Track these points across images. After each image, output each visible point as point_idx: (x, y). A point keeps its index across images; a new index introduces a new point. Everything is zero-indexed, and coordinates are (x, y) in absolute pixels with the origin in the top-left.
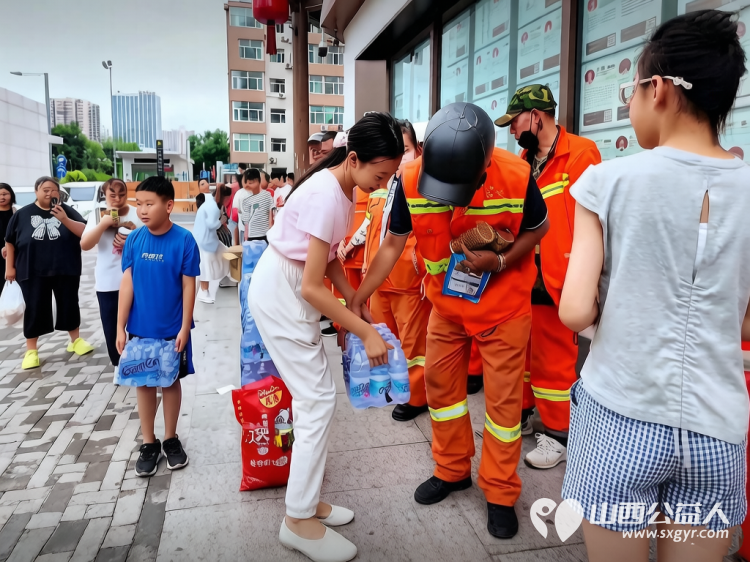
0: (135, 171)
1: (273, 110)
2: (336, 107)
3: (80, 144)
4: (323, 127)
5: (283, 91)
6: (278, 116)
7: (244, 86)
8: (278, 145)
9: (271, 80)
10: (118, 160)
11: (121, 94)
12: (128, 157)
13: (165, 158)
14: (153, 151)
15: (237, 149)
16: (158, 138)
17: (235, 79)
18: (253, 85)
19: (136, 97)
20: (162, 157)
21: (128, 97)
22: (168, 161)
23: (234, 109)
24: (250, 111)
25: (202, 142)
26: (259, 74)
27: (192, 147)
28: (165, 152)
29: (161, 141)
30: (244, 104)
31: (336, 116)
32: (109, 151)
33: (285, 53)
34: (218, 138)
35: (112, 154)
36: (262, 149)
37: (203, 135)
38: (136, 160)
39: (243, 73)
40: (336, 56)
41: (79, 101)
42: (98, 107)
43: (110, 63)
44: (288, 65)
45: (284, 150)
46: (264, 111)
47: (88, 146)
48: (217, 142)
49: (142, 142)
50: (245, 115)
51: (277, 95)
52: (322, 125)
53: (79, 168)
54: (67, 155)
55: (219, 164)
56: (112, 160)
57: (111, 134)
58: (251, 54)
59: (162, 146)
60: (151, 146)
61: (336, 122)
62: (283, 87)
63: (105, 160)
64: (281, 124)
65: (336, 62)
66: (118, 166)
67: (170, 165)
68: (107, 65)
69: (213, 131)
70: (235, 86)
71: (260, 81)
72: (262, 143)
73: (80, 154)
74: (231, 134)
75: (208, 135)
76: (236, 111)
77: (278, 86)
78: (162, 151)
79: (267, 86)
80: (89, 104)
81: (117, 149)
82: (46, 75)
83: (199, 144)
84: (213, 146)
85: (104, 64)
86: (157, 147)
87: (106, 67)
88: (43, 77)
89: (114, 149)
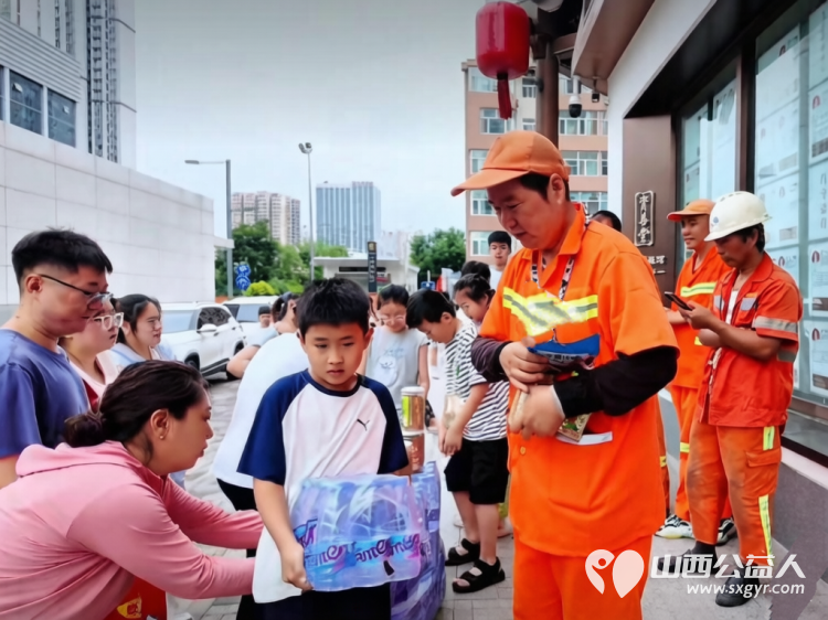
3: (270, 248)
10: (316, 268)
11: (328, 186)
12: (331, 264)
13: (379, 265)
14: (364, 256)
15: (476, 251)
16: (370, 240)
17: (475, 161)
19: (348, 190)
20: (375, 264)
21: (337, 189)
22: (382, 269)
23: (472, 200)
25: (431, 244)
28: (379, 258)
29: (375, 243)
32: (305, 257)
34: (452, 239)
35: (310, 259)
37: (433, 235)
38: (341, 269)
41: (275, 195)
42: (298, 202)
43: (308, 145)
47: (280, 251)
48: (451, 245)
49: (354, 246)
53: (266, 278)
54: (252, 261)
55: (446, 271)
56: (309, 268)
58: (496, 127)
59: (375, 251)
60: (361, 252)
63: (300, 268)
66: (317, 276)
67: (386, 274)
68: (305, 148)
69: (445, 229)
73: (269, 261)
74: (469, 232)
75: (439, 235)
76: (476, 203)
78: (375, 256)
80: (287, 198)
81: (317, 255)
82: (228, 163)
83: (428, 247)
84: (446, 249)
85: (301, 146)
86: (370, 251)
87: (303, 151)
88: (225, 165)
89: (312, 254)
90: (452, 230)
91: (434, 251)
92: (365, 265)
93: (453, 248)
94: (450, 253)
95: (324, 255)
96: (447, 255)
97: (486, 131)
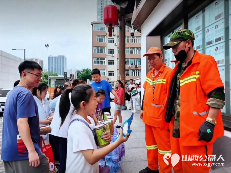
0: (56, 83)
1: (109, 61)
2: (135, 59)
4: (129, 66)
5: (113, 53)
6: (111, 62)
7: (98, 52)
8: (111, 73)
9: (109, 49)
10: (50, 80)
12: (53, 79)
13: (67, 79)
14: (63, 76)
16: (65, 72)
17: (95, 50)
18: (101, 51)
19: (57, 58)
20: (66, 78)
24: (100, 61)
25: (82, 73)
26: (104, 47)
27: (78, 75)
29: (66, 73)
30: (98, 59)
31: (134, 62)
32: (46, 77)
33: (114, 40)
34: (88, 71)
36: (104, 75)
37: (82, 70)
38: (57, 80)
39: (98, 47)
40: (135, 40)
41: (36, 59)
42: (43, 61)
43: (48, 45)
44: (115, 44)
45: (113, 75)
46: (105, 61)
48: (87, 73)
49: (59, 73)
50: (98, 62)
51: (111, 55)
52: (128, 65)
55: (88, 80)
56: (48, 79)
57: (47, 70)
58: (101, 40)
59: (66, 75)
61: (134, 64)
62: (113, 52)
64: (112, 65)
65: (135, 42)
66: (49, 82)
68: (47, 46)
69: (86, 68)
70: (95, 52)
71: (104, 50)
72: (104, 73)
75: (84, 70)
76: (95, 61)
77: (111, 51)
78: (66, 76)
79: (107, 52)
80: (40, 60)
81: (49, 76)
82: (25, 50)
83: (80, 74)
84: (86, 74)
85: (46, 45)
86: (65, 75)
87: (46, 47)
88: (24, 51)
89: (48, 76)
90: (88, 69)
91: (82, 75)
92: (64, 79)
93: (87, 74)
94: (87, 75)
95: (52, 76)
96: (86, 76)
97: (98, 41)
